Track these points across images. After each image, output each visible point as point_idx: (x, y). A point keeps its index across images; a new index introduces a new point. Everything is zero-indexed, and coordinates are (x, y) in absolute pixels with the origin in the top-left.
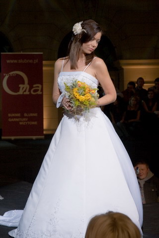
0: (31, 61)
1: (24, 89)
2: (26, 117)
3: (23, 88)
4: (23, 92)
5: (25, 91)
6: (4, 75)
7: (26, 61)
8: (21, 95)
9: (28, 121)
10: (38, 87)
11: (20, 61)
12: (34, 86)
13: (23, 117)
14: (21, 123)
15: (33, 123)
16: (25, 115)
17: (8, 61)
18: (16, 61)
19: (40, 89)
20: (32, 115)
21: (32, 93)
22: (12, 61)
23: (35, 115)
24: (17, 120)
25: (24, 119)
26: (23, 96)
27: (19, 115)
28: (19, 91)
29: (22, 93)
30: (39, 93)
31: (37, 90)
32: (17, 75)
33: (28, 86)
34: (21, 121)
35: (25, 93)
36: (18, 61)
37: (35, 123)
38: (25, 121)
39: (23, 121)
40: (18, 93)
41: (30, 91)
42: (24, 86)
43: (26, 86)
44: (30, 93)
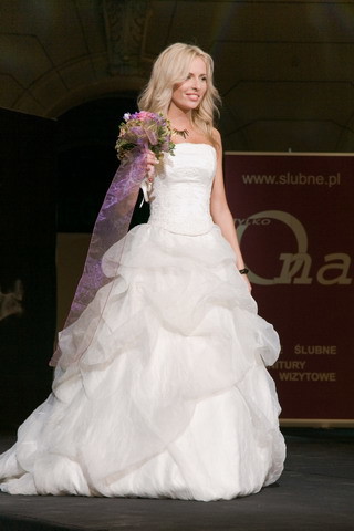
0: (319, 180)
1: (296, 269)
2: (300, 358)
3: (292, 264)
4: (293, 278)
5: (298, 274)
7: (301, 179)
8: (286, 286)
9: (306, 370)
10: (341, 262)
11: (285, 179)
12: (328, 258)
14: (284, 376)
15: (324, 377)
16: (299, 350)
17: (247, 179)
18: (270, 180)
20: (318, 350)
21: (321, 280)
22: (259, 180)
23: (331, 350)
25: (295, 364)
26: (291, 288)
28: (278, 275)
30: (343, 280)
32: (274, 221)
34: (285, 370)
35: (297, 281)
36: (277, 179)
37: (330, 377)
38: (296, 370)
39: (291, 370)
40: (277, 281)
41: (313, 274)
42: (296, 257)
43: (303, 257)
44: (315, 281)
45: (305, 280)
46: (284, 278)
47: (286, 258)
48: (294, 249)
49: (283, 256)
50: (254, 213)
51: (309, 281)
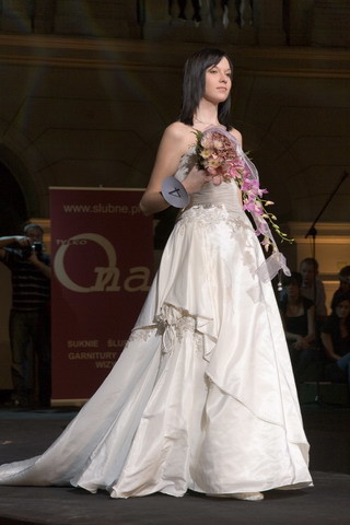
0: (124, 209)
1: (108, 279)
2: (112, 350)
3: (105, 275)
4: (105, 287)
5: (110, 284)
6: (58, 241)
7: (110, 209)
8: (100, 293)
10: (142, 273)
11: (98, 209)
12: (133, 270)
14: (99, 365)
16: (111, 343)
17: (67, 209)
18: (86, 209)
19: (146, 278)
21: (127, 288)
22: (77, 209)
24: (90, 356)
25: (108, 355)
26: (103, 294)
27: (94, 344)
28: (94, 284)
29: (102, 289)
30: (143, 288)
31: (142, 281)
32: (90, 242)
33: (117, 272)
34: (99, 360)
35: (108, 289)
36: (91, 209)
38: (108, 360)
39: (105, 360)
40: (93, 289)
41: (121, 283)
42: (107, 270)
43: (112, 270)
44: (123, 288)
45: (115, 288)
46: (99, 287)
47: (100, 271)
48: (105, 264)
49: (97, 270)
50: (73, 235)
51: (118, 289)
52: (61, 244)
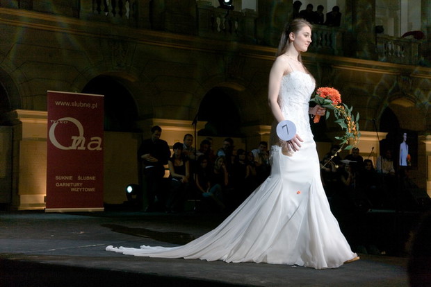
0: (88, 105)
1: (79, 143)
2: (80, 181)
3: (77, 141)
4: (77, 147)
5: (80, 145)
7: (81, 105)
8: (74, 150)
9: (83, 186)
10: (98, 140)
11: (75, 104)
12: (92, 139)
13: (75, 180)
14: (73, 190)
15: (90, 190)
16: (79, 178)
17: (57, 103)
18: (68, 104)
19: (99, 143)
20: (88, 178)
21: (89, 148)
22: (63, 104)
23: (93, 178)
24: (68, 185)
25: (78, 184)
26: (76, 152)
27: (70, 178)
29: (75, 148)
30: (98, 148)
31: (97, 145)
33: (84, 140)
34: (73, 187)
35: (79, 148)
36: (70, 104)
37: (93, 190)
38: (78, 187)
39: (76, 187)
40: (70, 148)
41: (86, 145)
42: (79, 138)
43: (81, 138)
44: (87, 148)
45: (82, 148)
47: (74, 138)
48: (78, 135)
49: (73, 137)
50: (60, 118)
51: (84, 148)
52: (53, 122)
